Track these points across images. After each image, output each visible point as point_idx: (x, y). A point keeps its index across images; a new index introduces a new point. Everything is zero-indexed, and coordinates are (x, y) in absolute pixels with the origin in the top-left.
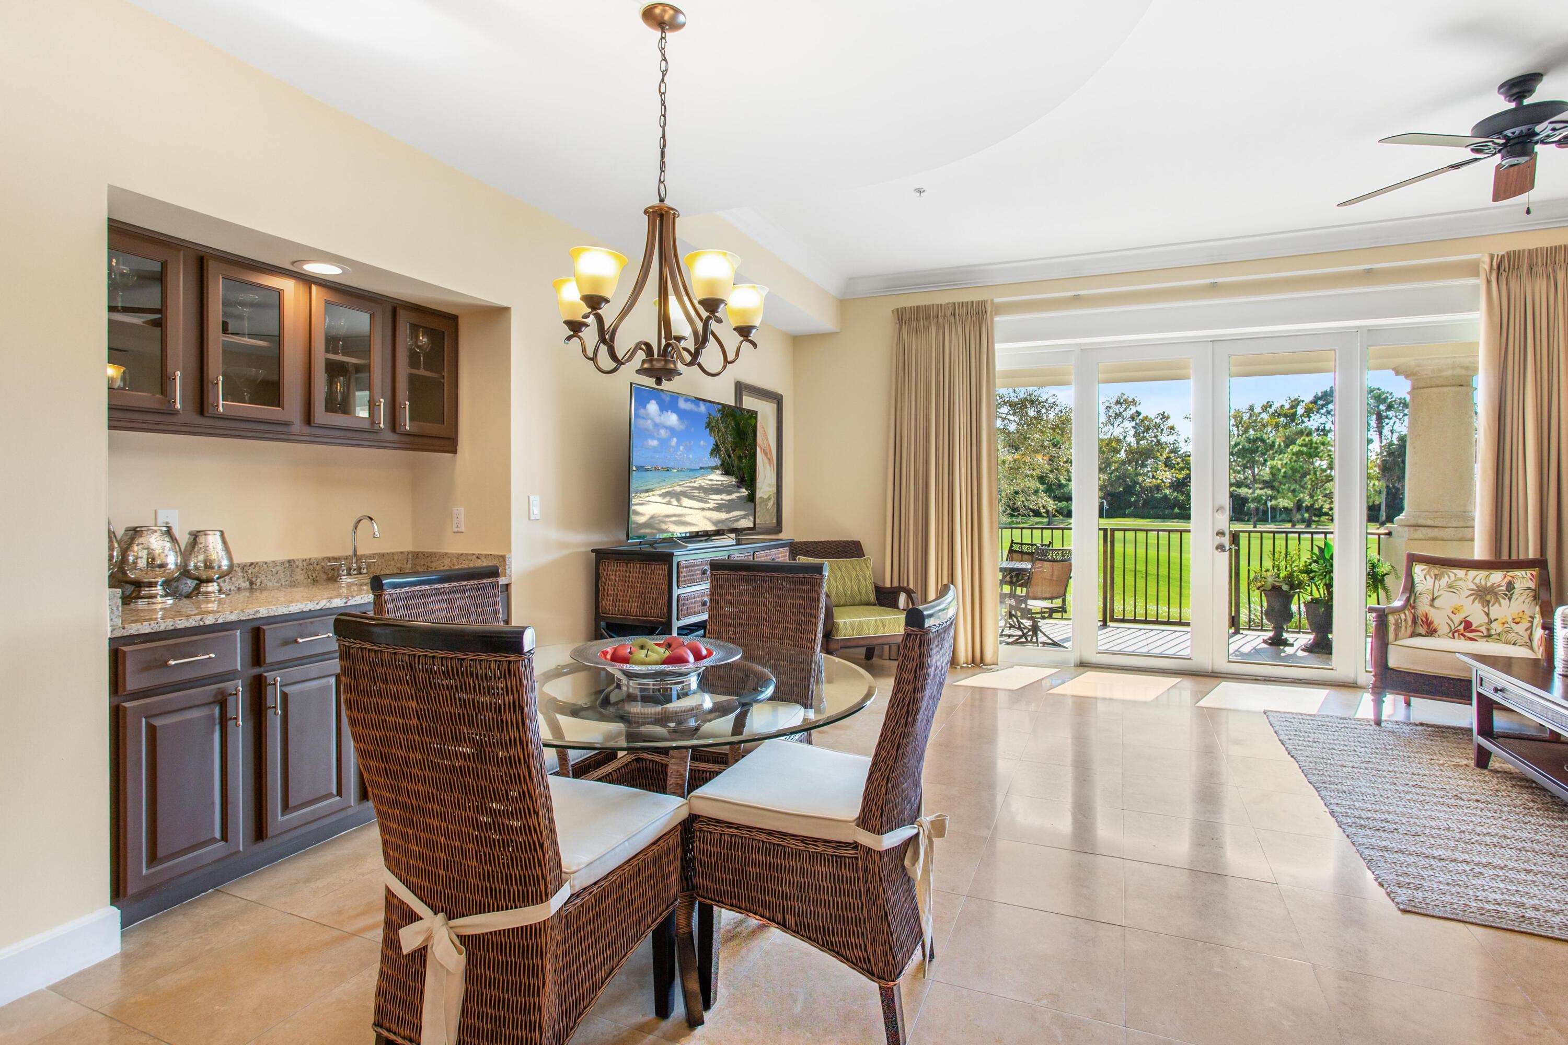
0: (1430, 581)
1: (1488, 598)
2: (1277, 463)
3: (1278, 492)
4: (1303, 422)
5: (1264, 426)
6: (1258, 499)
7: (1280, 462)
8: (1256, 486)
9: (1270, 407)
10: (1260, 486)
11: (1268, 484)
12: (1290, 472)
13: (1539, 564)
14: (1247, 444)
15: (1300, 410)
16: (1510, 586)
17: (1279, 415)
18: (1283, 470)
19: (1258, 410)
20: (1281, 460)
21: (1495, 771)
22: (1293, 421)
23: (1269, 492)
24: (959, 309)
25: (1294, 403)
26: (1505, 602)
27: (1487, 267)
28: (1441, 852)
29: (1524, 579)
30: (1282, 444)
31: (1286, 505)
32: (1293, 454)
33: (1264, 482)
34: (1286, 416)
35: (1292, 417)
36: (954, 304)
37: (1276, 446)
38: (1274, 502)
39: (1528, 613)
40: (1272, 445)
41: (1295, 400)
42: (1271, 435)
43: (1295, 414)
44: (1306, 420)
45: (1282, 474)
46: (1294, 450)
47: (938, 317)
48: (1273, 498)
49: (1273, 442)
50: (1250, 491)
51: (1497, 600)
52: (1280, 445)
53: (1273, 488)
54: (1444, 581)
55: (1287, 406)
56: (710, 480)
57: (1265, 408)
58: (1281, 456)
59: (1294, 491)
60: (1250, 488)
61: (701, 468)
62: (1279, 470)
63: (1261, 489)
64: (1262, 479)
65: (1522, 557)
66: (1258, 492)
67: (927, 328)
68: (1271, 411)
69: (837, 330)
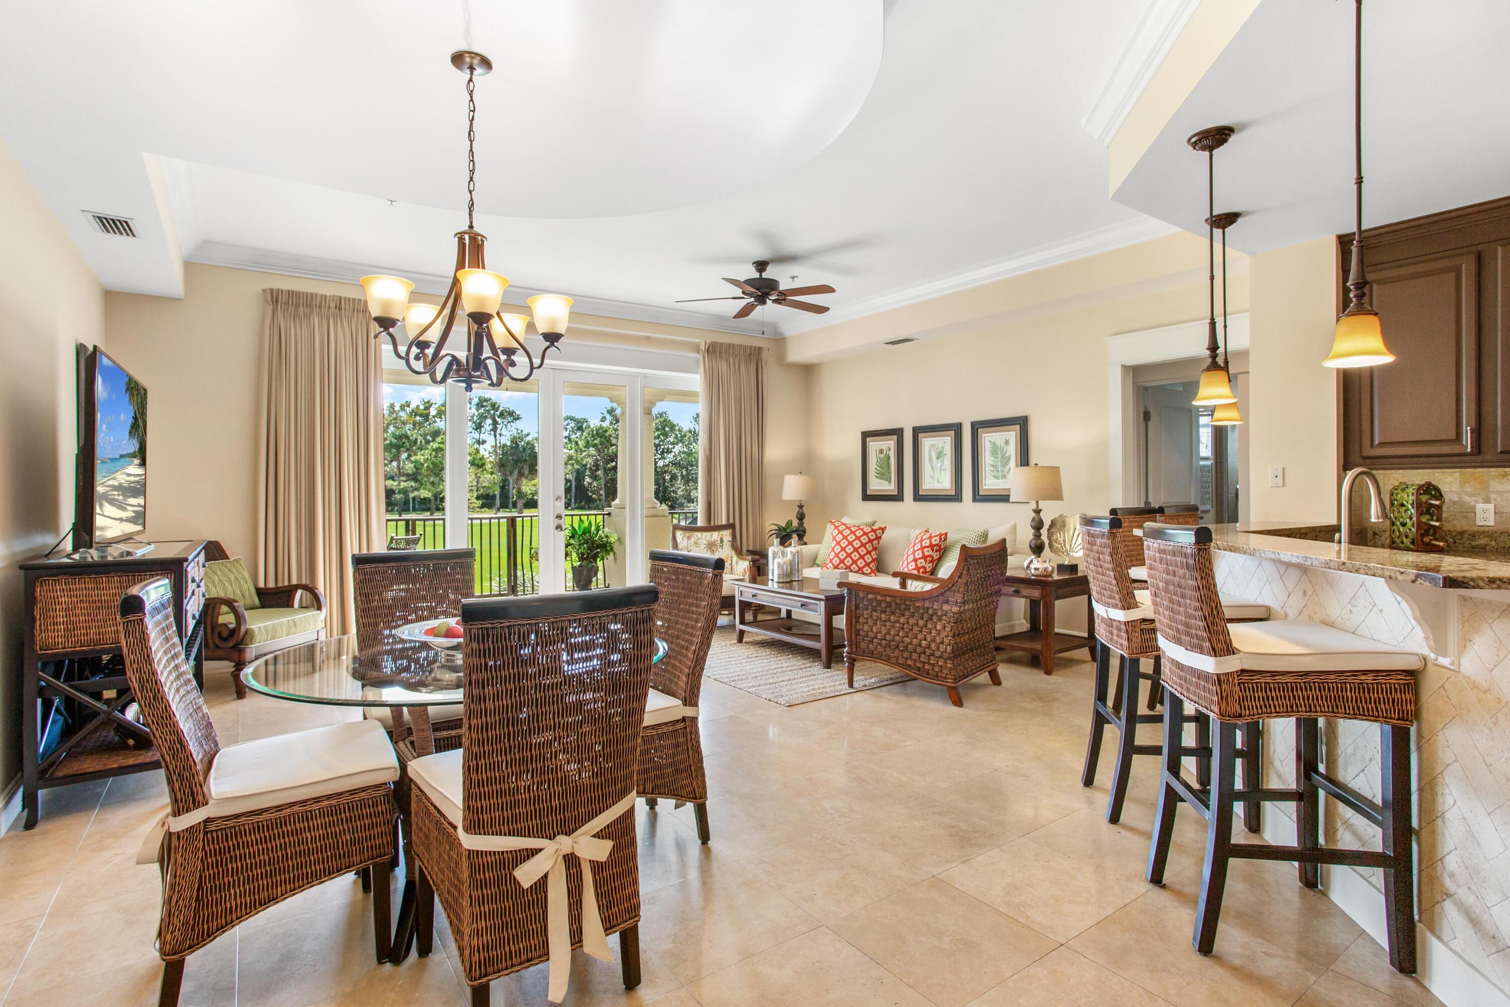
0: (686, 540)
1: (713, 548)
2: (420, 457)
3: (421, 484)
4: (435, 422)
5: (404, 423)
6: (405, 492)
7: (422, 457)
8: (401, 478)
9: (408, 406)
10: (404, 479)
11: (414, 477)
12: (431, 466)
13: (730, 526)
14: (393, 440)
15: (433, 412)
16: (722, 541)
17: (416, 415)
18: (426, 465)
19: (397, 408)
20: (423, 455)
21: (747, 643)
22: (427, 420)
23: (413, 484)
24: (345, 304)
25: (427, 405)
26: (720, 550)
27: (703, 349)
28: (771, 681)
29: (727, 535)
30: (423, 441)
31: (426, 496)
32: (434, 450)
33: (408, 475)
34: (421, 416)
35: (426, 417)
36: (341, 298)
37: (419, 443)
38: (416, 493)
39: (730, 555)
40: (415, 442)
41: (428, 402)
42: (414, 435)
43: (428, 415)
44: (438, 420)
45: (425, 468)
46: (434, 447)
47: (320, 307)
48: (417, 489)
49: (416, 439)
50: (396, 483)
51: (717, 549)
52: (421, 442)
53: (416, 480)
54: (692, 540)
55: (422, 407)
56: (129, 475)
57: (402, 408)
58: (422, 452)
59: (433, 484)
60: (394, 480)
61: (122, 456)
62: (423, 465)
63: (405, 481)
64: (406, 472)
65: (720, 524)
66: (403, 485)
67: (308, 316)
68: (408, 410)
69: (183, 297)
